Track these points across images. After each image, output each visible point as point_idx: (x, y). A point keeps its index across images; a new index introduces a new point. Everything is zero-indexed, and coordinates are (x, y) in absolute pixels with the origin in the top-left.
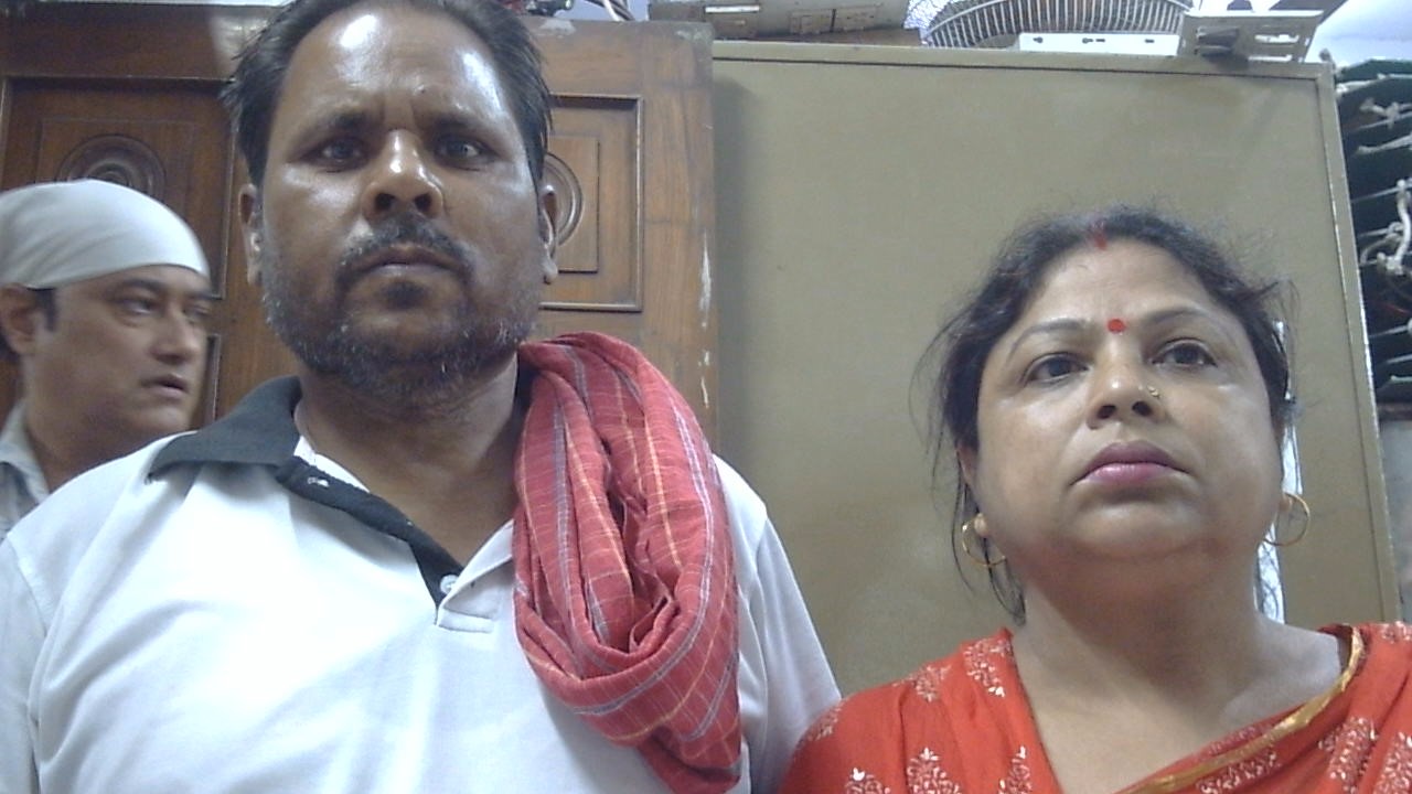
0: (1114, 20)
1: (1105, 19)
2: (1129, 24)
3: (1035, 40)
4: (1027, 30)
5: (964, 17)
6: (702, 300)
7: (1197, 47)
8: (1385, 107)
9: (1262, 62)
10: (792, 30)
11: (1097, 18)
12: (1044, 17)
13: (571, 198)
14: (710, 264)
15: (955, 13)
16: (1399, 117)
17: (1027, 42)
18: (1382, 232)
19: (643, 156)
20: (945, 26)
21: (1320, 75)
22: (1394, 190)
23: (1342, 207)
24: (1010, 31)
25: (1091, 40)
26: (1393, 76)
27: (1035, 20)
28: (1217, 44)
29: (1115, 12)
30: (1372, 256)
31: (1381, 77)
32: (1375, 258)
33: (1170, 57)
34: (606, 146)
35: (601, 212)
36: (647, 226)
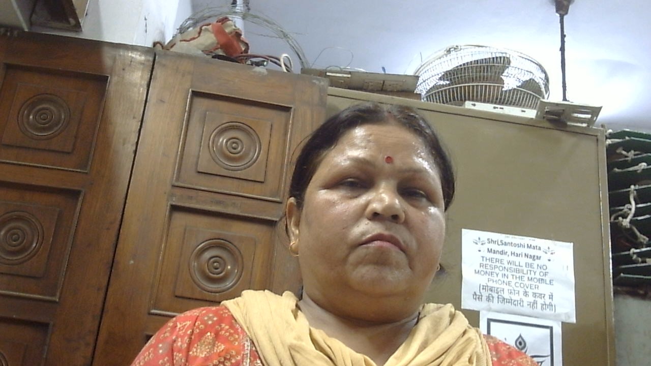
0: (508, 100)
1: (504, 99)
2: (514, 103)
3: (472, 104)
4: (469, 100)
5: (442, 91)
7: (545, 116)
8: (628, 152)
9: (573, 126)
10: (365, 88)
11: (501, 99)
12: (477, 96)
13: (256, 147)
15: (438, 89)
16: (633, 157)
17: (468, 105)
18: (621, 208)
19: (291, 133)
20: (432, 94)
21: (599, 134)
22: (629, 189)
23: (604, 194)
24: (461, 100)
25: (497, 108)
26: (633, 138)
27: (473, 96)
28: (553, 115)
29: (509, 97)
30: (616, 218)
31: (627, 138)
32: (618, 219)
33: (532, 119)
34: (275, 126)
35: (269, 156)
36: (289, 164)
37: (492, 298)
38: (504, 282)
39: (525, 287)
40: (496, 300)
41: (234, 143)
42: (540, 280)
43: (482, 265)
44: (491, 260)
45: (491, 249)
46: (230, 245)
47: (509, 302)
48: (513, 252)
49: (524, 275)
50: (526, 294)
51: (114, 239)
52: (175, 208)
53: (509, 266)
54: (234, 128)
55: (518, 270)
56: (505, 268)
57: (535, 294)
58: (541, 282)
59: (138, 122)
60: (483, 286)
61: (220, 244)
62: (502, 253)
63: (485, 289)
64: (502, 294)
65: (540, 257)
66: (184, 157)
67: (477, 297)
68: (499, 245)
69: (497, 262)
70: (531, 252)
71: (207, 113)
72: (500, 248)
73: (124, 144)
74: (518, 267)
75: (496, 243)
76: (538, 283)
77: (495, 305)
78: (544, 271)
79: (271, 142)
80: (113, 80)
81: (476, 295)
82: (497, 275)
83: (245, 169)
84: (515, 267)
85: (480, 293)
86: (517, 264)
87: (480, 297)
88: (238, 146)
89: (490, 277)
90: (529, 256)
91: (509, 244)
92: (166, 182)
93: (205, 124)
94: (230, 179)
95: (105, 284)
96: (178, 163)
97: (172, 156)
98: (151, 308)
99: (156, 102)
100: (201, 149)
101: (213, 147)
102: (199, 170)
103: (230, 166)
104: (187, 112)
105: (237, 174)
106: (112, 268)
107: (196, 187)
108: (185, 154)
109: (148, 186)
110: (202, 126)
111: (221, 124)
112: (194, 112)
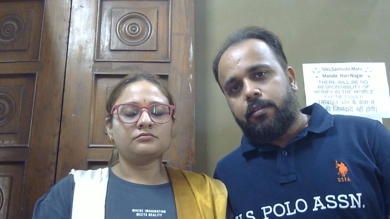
6: (190, 58)
13: (149, 28)
14: (193, 47)
19: (171, 14)
34: (160, 12)
35: (158, 32)
36: (172, 36)
37: (329, 109)
38: (336, 96)
39: (353, 98)
40: (332, 109)
41: (133, 27)
42: (364, 91)
43: (319, 87)
44: (326, 82)
45: (325, 75)
47: (342, 110)
48: (342, 76)
49: (351, 90)
50: (354, 102)
51: (61, 101)
52: (98, 76)
53: (340, 85)
54: (132, 17)
55: (346, 86)
56: (336, 86)
57: (361, 102)
58: (364, 93)
59: (68, 23)
60: (322, 101)
62: (334, 76)
63: (324, 103)
64: (336, 105)
65: (362, 75)
66: (101, 42)
68: (331, 71)
69: (331, 83)
70: (355, 73)
71: (113, 10)
72: (332, 73)
73: (60, 39)
74: (348, 85)
75: (329, 69)
76: (362, 94)
78: (366, 85)
79: (158, 23)
82: (331, 92)
83: (142, 43)
84: (344, 85)
86: (346, 82)
88: (137, 29)
89: (326, 94)
90: (354, 76)
91: (338, 69)
92: (90, 60)
93: (113, 17)
94: (133, 51)
95: (58, 131)
96: (97, 46)
97: (92, 42)
98: (89, 144)
99: (78, 8)
100: (112, 35)
101: (119, 32)
102: (111, 49)
103: (132, 43)
104: (98, 11)
105: (137, 48)
106: (61, 121)
107: (111, 60)
108: (101, 40)
109: (78, 64)
110: (111, 19)
111: (123, 16)
112: (104, 11)
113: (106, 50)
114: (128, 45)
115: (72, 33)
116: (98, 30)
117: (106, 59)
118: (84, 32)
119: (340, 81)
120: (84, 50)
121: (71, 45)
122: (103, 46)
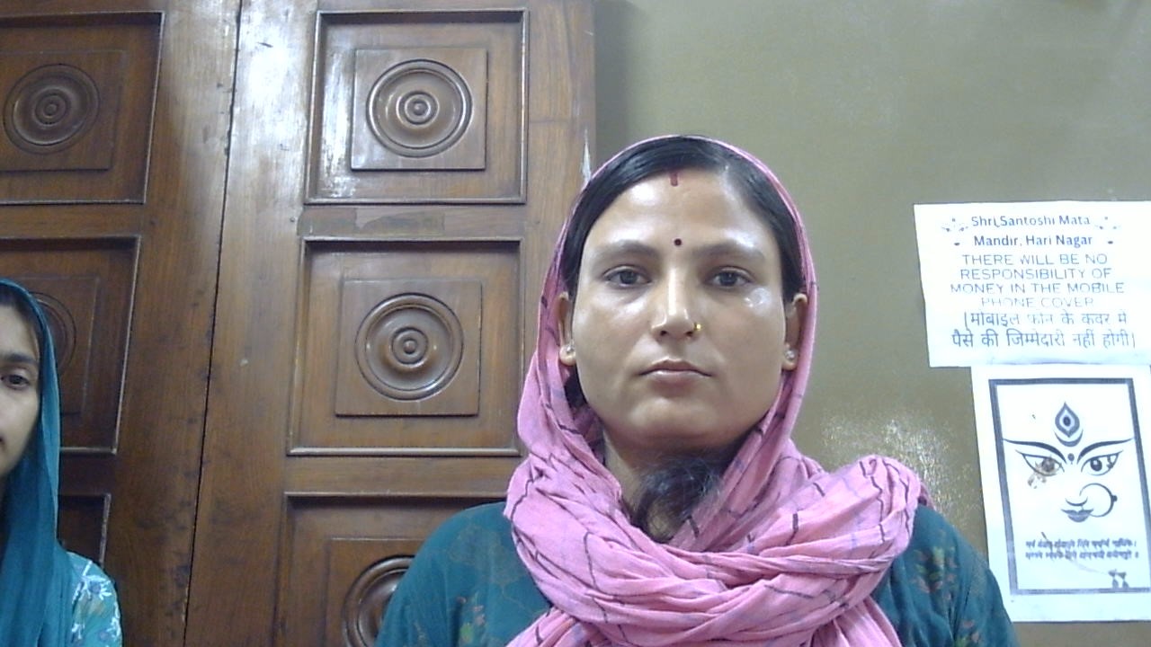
13: (462, 104)
14: (591, 158)
19: (528, 63)
34: (495, 56)
35: (489, 116)
36: (531, 126)
37: (994, 338)
38: (1016, 300)
39: (1065, 306)
40: (1002, 338)
41: (415, 102)
42: (1095, 286)
43: (965, 273)
44: (984, 259)
45: (982, 238)
46: (430, 302)
47: (1032, 340)
48: (1030, 238)
49: (1059, 281)
50: (1068, 318)
51: (209, 321)
52: (316, 248)
53: (1025, 266)
54: (415, 74)
55: (1043, 272)
56: (1015, 271)
57: (1087, 318)
58: (1096, 290)
59: (228, 92)
60: (972, 314)
61: (412, 303)
62: (1007, 241)
63: (978, 320)
64: (1016, 326)
65: (1089, 239)
66: (323, 147)
67: (964, 338)
68: (998, 226)
69: (998, 262)
70: (1069, 231)
71: (358, 52)
72: (1000, 233)
73: (205, 139)
74: (1046, 266)
75: (992, 222)
76: (1090, 294)
77: (1004, 350)
78: (1102, 267)
79: (489, 94)
80: (171, 19)
81: (959, 336)
82: (1000, 288)
83: (443, 150)
85: (968, 330)
86: (1042, 260)
87: (969, 338)
88: (427, 108)
89: (986, 295)
90: (1065, 241)
91: (1019, 221)
92: (292, 199)
93: (356, 74)
94: (417, 173)
95: (201, 409)
96: (312, 160)
97: (299, 148)
98: (291, 444)
99: (256, 48)
100: (354, 126)
101: (376, 119)
102: (353, 166)
103: (413, 148)
104: (315, 58)
105: (430, 162)
106: (209, 378)
107: (351, 201)
108: (323, 141)
109: (258, 212)
110: (351, 80)
111: (385, 70)
112: (332, 56)
113: (338, 169)
114: (401, 155)
115: (240, 123)
116: (314, 114)
117: (338, 198)
118: (274, 120)
119: (1024, 256)
120: (274, 172)
121: (236, 158)
122: (330, 160)
